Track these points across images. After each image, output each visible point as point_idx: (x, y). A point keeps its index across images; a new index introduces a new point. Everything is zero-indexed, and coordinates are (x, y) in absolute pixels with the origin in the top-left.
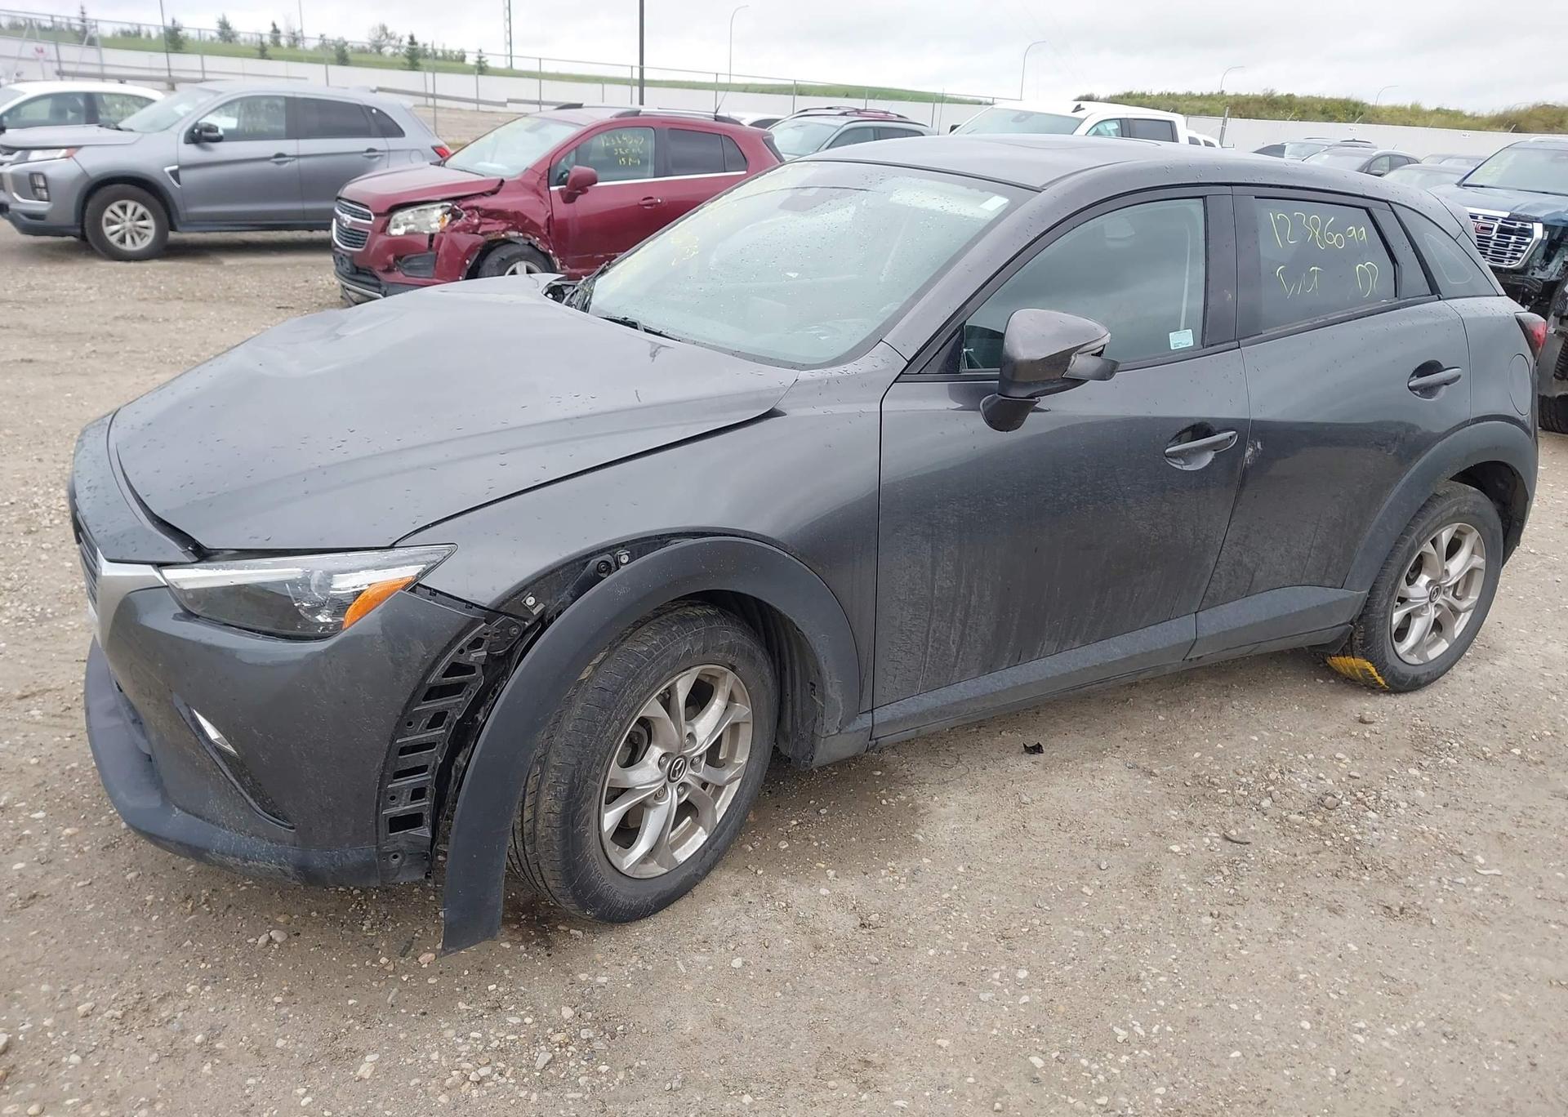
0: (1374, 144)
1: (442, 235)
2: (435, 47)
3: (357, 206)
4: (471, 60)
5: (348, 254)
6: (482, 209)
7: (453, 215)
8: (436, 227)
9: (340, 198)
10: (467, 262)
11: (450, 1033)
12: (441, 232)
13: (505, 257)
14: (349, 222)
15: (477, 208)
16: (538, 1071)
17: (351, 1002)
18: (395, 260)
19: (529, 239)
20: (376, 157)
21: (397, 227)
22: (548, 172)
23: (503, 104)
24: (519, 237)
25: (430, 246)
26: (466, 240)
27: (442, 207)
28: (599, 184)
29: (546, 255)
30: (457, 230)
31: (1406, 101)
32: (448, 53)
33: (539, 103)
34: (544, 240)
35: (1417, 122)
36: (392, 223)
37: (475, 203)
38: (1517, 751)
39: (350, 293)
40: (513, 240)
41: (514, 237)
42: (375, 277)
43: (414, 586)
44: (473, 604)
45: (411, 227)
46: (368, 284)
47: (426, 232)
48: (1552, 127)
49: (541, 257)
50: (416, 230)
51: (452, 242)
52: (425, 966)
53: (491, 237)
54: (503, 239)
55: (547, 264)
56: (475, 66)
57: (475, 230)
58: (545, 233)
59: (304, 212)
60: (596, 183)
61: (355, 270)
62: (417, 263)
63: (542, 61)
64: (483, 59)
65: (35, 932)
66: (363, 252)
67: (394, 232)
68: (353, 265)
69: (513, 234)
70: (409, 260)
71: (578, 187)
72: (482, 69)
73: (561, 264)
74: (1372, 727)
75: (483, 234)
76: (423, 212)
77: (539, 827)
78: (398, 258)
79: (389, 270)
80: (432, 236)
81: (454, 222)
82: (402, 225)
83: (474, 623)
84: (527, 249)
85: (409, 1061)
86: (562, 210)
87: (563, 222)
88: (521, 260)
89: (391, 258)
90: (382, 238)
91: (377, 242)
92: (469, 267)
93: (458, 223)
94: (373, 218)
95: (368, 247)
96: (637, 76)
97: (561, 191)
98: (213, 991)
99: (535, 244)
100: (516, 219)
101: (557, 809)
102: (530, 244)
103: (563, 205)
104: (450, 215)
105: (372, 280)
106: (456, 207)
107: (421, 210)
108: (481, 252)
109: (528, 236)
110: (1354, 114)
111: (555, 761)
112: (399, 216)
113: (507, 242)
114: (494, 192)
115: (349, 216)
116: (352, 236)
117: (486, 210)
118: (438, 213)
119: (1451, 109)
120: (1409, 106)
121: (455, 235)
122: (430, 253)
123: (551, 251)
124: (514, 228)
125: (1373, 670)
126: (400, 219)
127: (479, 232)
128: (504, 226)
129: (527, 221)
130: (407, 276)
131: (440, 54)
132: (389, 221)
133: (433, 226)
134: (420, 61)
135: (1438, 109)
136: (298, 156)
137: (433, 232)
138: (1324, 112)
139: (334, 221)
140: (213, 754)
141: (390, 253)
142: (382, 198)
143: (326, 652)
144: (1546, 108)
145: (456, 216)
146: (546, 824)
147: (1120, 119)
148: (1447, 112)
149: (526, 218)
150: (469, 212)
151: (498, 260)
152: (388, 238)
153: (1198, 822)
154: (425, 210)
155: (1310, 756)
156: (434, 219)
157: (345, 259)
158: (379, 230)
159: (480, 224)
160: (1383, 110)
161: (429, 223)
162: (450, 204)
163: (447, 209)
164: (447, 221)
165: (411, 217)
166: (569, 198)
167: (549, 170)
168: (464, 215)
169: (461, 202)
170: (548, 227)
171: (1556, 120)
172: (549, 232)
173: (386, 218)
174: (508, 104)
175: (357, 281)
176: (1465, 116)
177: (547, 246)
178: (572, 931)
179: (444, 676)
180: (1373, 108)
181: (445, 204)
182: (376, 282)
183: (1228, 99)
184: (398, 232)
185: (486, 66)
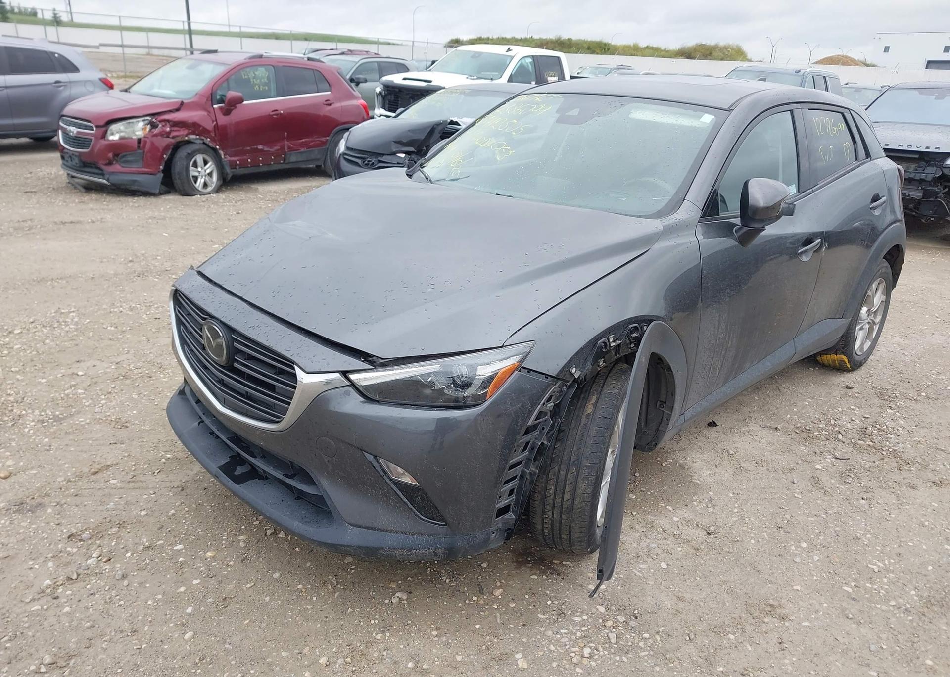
0: (633, 67)
1: (146, 139)
2: (12, 5)
3: (81, 120)
4: (48, 16)
5: (77, 154)
6: (171, 121)
7: (152, 126)
8: (140, 134)
9: (63, 116)
10: (165, 156)
11: (550, 633)
12: (145, 137)
13: (190, 152)
14: (75, 132)
15: (168, 121)
16: (614, 644)
17: (478, 626)
18: (114, 157)
19: (203, 140)
20: (61, 86)
21: (112, 134)
22: (211, 97)
23: (97, 47)
24: (197, 139)
25: (139, 147)
26: (163, 142)
27: (144, 120)
28: (245, 103)
29: (214, 150)
30: (156, 135)
31: (630, 42)
32: (23, 10)
33: (122, 46)
34: (213, 140)
35: (638, 54)
36: (109, 132)
37: (166, 117)
38: (923, 394)
39: (76, 180)
40: (193, 141)
41: (194, 139)
42: (100, 169)
43: (520, 367)
44: (548, 375)
45: (122, 134)
46: (93, 173)
47: (134, 137)
48: (706, 57)
49: (211, 151)
50: (126, 136)
51: (153, 144)
52: (500, 597)
53: (179, 139)
54: (187, 141)
55: (215, 155)
56: (52, 21)
57: (168, 134)
58: (213, 135)
59: (14, 125)
60: (243, 102)
61: (82, 165)
62: (129, 159)
63: (122, 18)
64: (58, 16)
65: (248, 621)
66: (89, 152)
67: (111, 138)
68: (81, 161)
69: (192, 137)
70: (124, 157)
71: (232, 105)
72: (57, 22)
73: (224, 155)
74: (853, 390)
75: (173, 137)
76: (131, 124)
77: (576, 502)
78: (116, 155)
79: (110, 163)
80: (139, 140)
81: (153, 130)
82: (115, 134)
83: (548, 387)
84: (203, 147)
85: (542, 653)
86: (223, 120)
87: (224, 127)
88: (200, 153)
89: (111, 155)
90: (103, 142)
91: (98, 147)
92: (166, 159)
93: (156, 131)
94: (94, 129)
95: (92, 148)
96: (186, 27)
97: (221, 108)
98: (392, 635)
99: (207, 142)
100: (194, 127)
101: (589, 491)
102: (204, 143)
103: (223, 117)
104: (149, 126)
105: (97, 171)
106: (154, 120)
107: (129, 123)
108: (173, 149)
109: (203, 137)
110: (605, 49)
111: (585, 462)
112: (114, 127)
113: (189, 142)
114: (178, 110)
115: (74, 128)
116: (77, 141)
117: (174, 122)
118: (141, 124)
119: (654, 46)
120: (632, 45)
121: (155, 139)
122: (139, 151)
123: (218, 147)
124: (193, 133)
125: (846, 360)
126: (114, 129)
127: (171, 136)
128: (186, 132)
129: (201, 128)
130: (123, 167)
131: (16, 10)
132: (107, 131)
133: (137, 133)
134: (9, 15)
135: (647, 47)
136: (7, 87)
137: (139, 137)
138: (589, 48)
139: (60, 132)
140: (393, 486)
141: (110, 152)
142: (100, 116)
143: (481, 414)
144: (702, 46)
145: (154, 126)
146: (582, 500)
147: (533, 56)
148: (652, 48)
149: (200, 126)
150: (164, 124)
151: (186, 154)
152: (107, 142)
153: (818, 452)
154: (133, 123)
155: (840, 409)
156: (139, 129)
157: (74, 157)
158: (100, 136)
159: (171, 131)
160: (619, 47)
161: (134, 132)
162: (149, 118)
163: (146, 122)
164: (148, 130)
165: (122, 128)
166: (227, 112)
167: (212, 94)
168: (160, 126)
169: (156, 117)
170: (215, 132)
171: (708, 53)
172: (215, 135)
173: (104, 129)
174: (101, 47)
175: (85, 172)
176: (662, 51)
177: (215, 144)
178: (564, 563)
179: (536, 420)
180: (614, 46)
181: (147, 118)
182: (100, 172)
183: (536, 41)
184: (115, 137)
185: (60, 20)
